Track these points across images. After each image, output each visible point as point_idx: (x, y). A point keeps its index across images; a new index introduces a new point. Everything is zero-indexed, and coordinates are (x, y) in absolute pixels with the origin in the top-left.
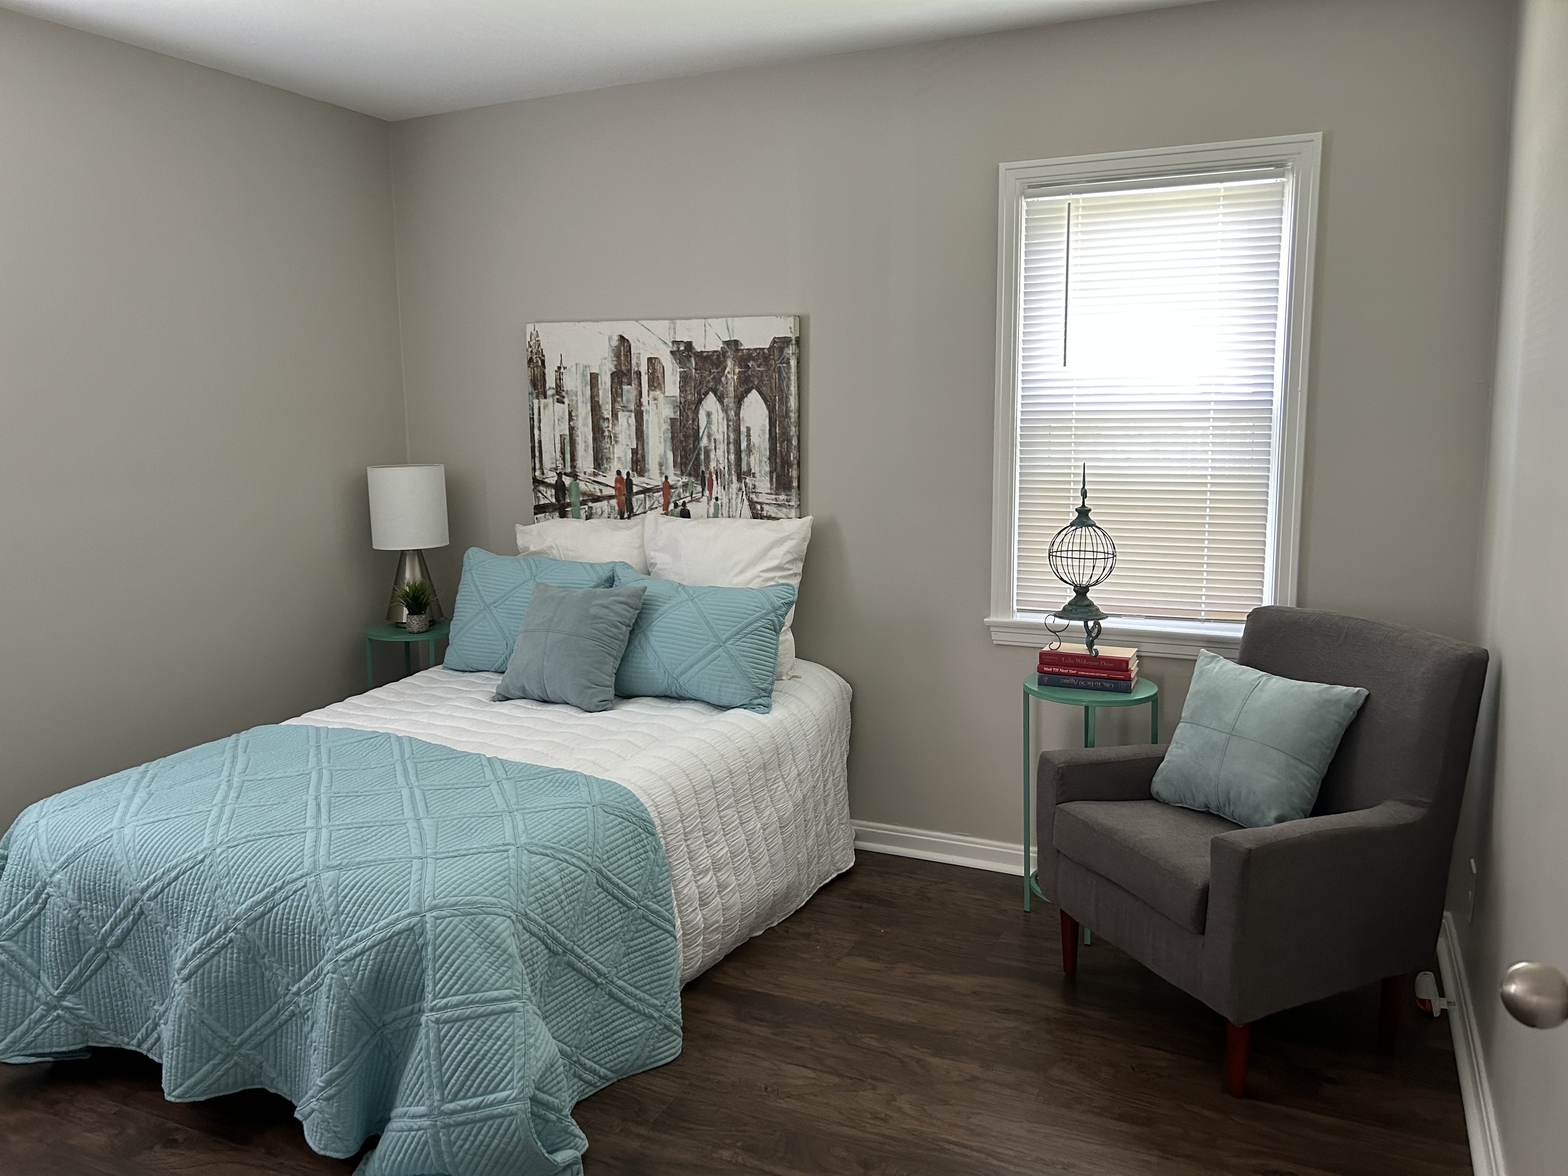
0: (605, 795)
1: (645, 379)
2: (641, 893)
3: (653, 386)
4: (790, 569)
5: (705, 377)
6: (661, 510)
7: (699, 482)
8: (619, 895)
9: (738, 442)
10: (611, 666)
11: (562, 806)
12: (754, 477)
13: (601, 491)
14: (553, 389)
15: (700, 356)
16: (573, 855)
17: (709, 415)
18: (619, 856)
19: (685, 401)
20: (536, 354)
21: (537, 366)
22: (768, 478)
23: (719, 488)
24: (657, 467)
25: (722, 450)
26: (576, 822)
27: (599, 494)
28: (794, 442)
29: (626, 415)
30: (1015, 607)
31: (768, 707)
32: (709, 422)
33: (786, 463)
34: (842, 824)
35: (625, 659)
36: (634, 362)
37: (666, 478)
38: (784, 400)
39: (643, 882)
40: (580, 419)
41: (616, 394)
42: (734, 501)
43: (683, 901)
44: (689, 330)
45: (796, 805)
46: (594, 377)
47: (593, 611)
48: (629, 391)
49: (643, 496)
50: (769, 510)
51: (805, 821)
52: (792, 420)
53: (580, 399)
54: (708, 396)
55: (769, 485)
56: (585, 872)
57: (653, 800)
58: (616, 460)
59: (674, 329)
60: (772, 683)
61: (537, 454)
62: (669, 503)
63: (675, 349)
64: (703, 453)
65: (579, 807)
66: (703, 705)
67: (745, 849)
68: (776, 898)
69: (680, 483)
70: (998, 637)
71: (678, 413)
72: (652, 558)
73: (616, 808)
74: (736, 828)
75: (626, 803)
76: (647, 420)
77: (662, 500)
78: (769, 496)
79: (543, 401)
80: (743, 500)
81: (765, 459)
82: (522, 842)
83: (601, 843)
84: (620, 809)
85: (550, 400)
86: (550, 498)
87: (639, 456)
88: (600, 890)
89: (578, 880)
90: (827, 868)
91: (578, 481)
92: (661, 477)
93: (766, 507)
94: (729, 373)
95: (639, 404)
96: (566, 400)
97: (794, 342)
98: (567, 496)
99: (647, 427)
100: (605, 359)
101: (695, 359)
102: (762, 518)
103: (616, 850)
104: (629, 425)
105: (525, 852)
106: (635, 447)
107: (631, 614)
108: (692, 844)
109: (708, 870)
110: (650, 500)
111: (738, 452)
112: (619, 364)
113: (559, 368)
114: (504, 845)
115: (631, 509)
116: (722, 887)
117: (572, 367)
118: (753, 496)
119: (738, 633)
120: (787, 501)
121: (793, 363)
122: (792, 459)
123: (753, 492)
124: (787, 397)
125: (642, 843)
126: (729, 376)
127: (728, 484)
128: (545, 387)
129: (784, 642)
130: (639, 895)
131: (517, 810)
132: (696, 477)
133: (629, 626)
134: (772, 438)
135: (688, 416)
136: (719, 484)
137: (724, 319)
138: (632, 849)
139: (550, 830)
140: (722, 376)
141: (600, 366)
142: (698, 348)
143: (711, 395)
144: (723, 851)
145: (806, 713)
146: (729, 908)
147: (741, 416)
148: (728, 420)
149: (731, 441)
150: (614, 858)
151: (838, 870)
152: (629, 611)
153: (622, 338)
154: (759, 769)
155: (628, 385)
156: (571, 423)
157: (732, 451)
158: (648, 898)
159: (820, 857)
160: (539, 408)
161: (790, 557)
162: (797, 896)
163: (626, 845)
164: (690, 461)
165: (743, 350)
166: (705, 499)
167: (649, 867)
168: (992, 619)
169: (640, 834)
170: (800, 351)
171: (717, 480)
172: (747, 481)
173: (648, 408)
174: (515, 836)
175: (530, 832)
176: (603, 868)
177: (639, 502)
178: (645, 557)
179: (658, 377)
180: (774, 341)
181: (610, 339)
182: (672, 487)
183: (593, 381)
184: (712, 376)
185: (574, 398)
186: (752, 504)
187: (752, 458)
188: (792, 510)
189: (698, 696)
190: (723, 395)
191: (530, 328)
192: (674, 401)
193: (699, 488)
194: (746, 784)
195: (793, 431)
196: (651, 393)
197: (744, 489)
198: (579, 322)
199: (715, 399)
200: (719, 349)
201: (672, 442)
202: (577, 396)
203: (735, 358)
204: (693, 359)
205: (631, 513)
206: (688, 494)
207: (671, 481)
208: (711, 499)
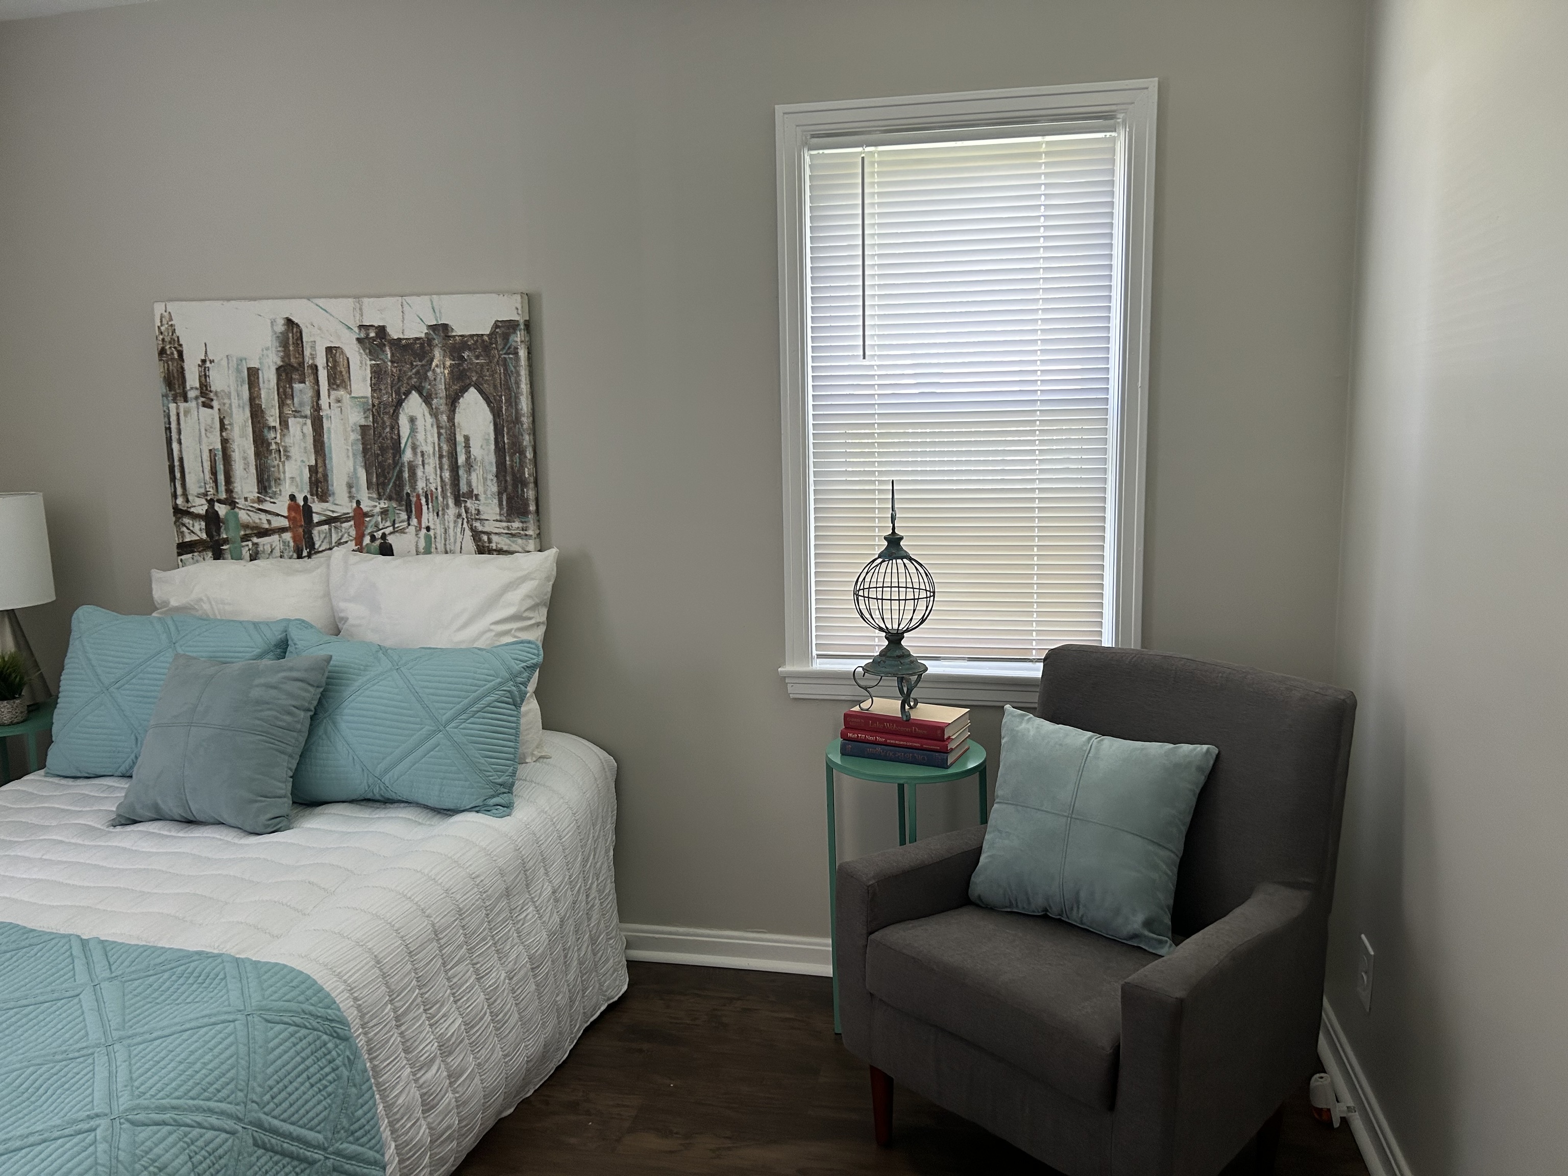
0: (268, 992)
1: (323, 375)
2: (330, 1135)
3: (335, 384)
4: (530, 618)
5: (405, 372)
6: (352, 545)
7: (404, 508)
8: (293, 1148)
9: (453, 455)
10: (284, 768)
11: (193, 1024)
12: (477, 499)
13: (269, 522)
14: (197, 389)
15: (397, 344)
16: (211, 1111)
17: (412, 420)
18: (289, 1089)
19: (380, 403)
20: (170, 343)
21: (173, 359)
22: (496, 501)
23: (431, 514)
24: (345, 489)
25: (432, 466)
26: (216, 1051)
27: (266, 526)
28: (529, 455)
29: (299, 423)
30: (815, 653)
31: (508, 807)
32: (413, 430)
33: (518, 481)
34: (611, 939)
35: (305, 755)
36: (307, 353)
37: (358, 503)
38: (513, 401)
39: (332, 1117)
40: (237, 429)
41: (285, 395)
42: (451, 531)
43: (398, 1116)
44: (381, 311)
45: (551, 934)
46: (253, 375)
47: (256, 693)
48: (302, 391)
49: (326, 527)
50: (499, 542)
51: (564, 950)
52: (525, 426)
53: (235, 402)
54: (410, 396)
55: (497, 510)
56: (233, 1133)
57: (345, 982)
58: (288, 481)
59: (361, 309)
60: (514, 774)
61: (178, 475)
62: (363, 536)
63: (362, 335)
64: (406, 469)
65: (223, 1022)
66: (419, 810)
67: (485, 1013)
68: (531, 1064)
69: (377, 510)
70: (795, 690)
71: (371, 419)
72: (342, 611)
73: (285, 1011)
74: (471, 987)
75: (301, 998)
76: (329, 429)
77: (353, 533)
78: (498, 524)
79: (182, 405)
80: (463, 530)
81: (490, 476)
82: (121, 1108)
83: (260, 1078)
84: (290, 1011)
85: (192, 404)
86: (199, 533)
87: (320, 475)
88: (260, 1152)
89: (220, 1151)
90: (594, 1000)
91: (237, 510)
92: (351, 502)
93: (495, 538)
94: (437, 366)
95: (317, 408)
96: (215, 404)
97: (522, 327)
98: (222, 530)
99: (329, 438)
100: (267, 349)
101: (390, 348)
102: (490, 551)
103: (286, 1081)
104: (304, 435)
105: (126, 1125)
106: (313, 463)
107: (310, 695)
108: (406, 1030)
109: (432, 1061)
110: (337, 533)
111: (454, 468)
112: (286, 355)
113: (204, 361)
114: (90, 1118)
115: (311, 545)
116: (453, 1076)
117: (222, 359)
118: (477, 524)
119: (464, 711)
120: (523, 530)
121: (522, 353)
122: (527, 476)
123: (477, 519)
124: (517, 398)
125: (328, 1057)
126: (438, 370)
127: (443, 510)
128: (184, 387)
129: (527, 713)
130: (326, 1138)
131: (120, 1039)
132: (399, 500)
133: (309, 710)
134: (500, 450)
135: (384, 422)
136: (431, 510)
137: (427, 298)
138: (312, 1070)
139: (172, 1075)
140: (428, 371)
141: (260, 359)
142: (394, 333)
143: (414, 395)
144: (453, 1025)
145: (560, 806)
146: (465, 1103)
147: (456, 421)
148: (439, 427)
149: (444, 454)
150: (284, 1094)
151: (609, 999)
152: (306, 691)
153: (289, 322)
154: (500, 897)
155: (301, 382)
156: (224, 434)
157: (446, 467)
158: (340, 1139)
159: (584, 990)
160: (178, 415)
161: (530, 603)
162: (558, 1049)
163: (302, 1067)
164: (390, 479)
165: (454, 336)
166: (412, 529)
167: (341, 1091)
168: (788, 668)
169: (325, 1044)
170: (531, 341)
171: (427, 504)
172: (469, 504)
173: (329, 412)
174: (111, 1096)
175: (136, 1084)
176: (263, 1117)
177: (322, 536)
178: (332, 608)
179: (341, 372)
180: (497, 325)
181: (273, 322)
182: (366, 515)
183: (252, 378)
184: (414, 371)
185: (226, 401)
186: (476, 535)
187: (473, 475)
188: (530, 541)
189: (410, 799)
190: (431, 395)
191: (159, 309)
192: (364, 403)
193: (404, 516)
194: (482, 924)
195: (527, 440)
196: (332, 392)
197: (464, 515)
198: (229, 300)
199: (419, 400)
200: (423, 335)
201: (364, 457)
202: (230, 398)
203: (444, 347)
204: (387, 349)
205: (313, 551)
206: (388, 524)
207: (365, 507)
208: (420, 530)
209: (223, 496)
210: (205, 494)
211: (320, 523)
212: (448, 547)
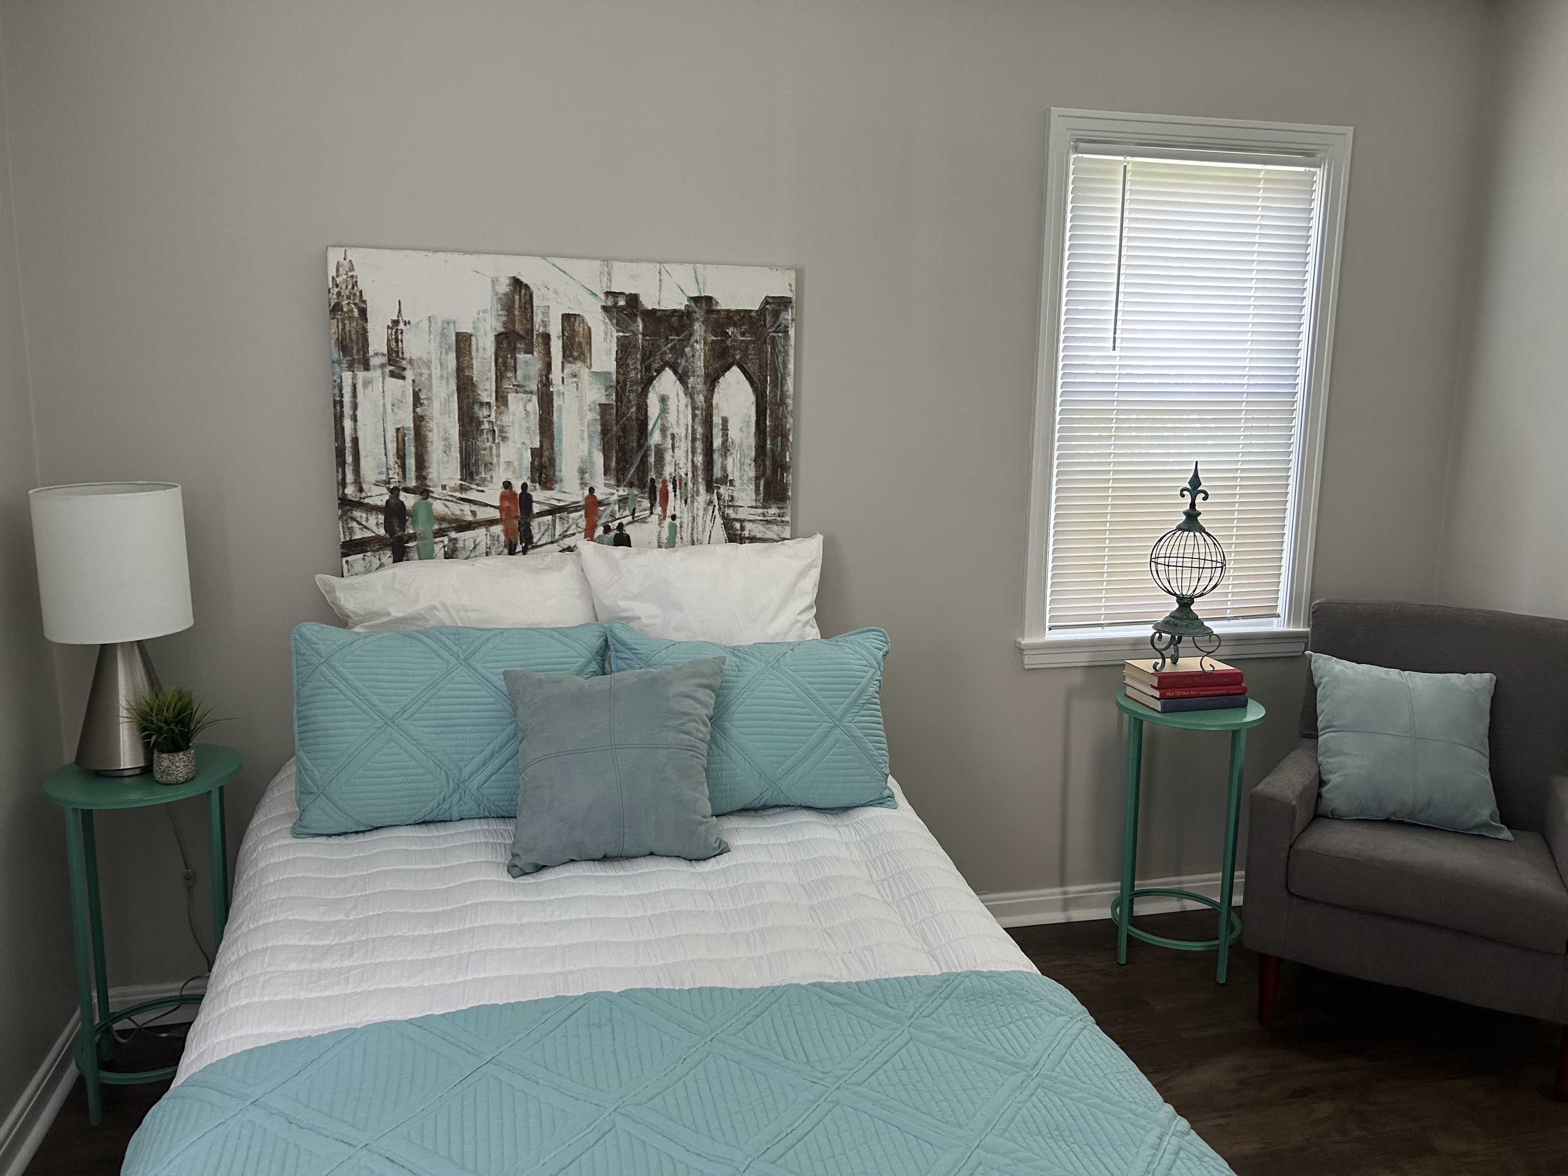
1: (556, 346)
3: (571, 355)
5: (658, 346)
6: (583, 537)
7: (647, 495)
9: (708, 439)
12: (732, 484)
13: (474, 513)
14: (383, 355)
15: (651, 315)
17: (663, 400)
19: (625, 380)
20: (348, 297)
21: (351, 318)
22: (752, 487)
23: (678, 502)
24: (576, 474)
25: (683, 449)
27: (470, 518)
28: (790, 438)
29: (521, 399)
30: (1048, 624)
33: (779, 466)
36: (538, 319)
38: (779, 383)
40: (436, 404)
41: (504, 367)
42: (700, 520)
44: (634, 277)
46: (463, 343)
48: (529, 362)
49: (550, 518)
50: (751, 529)
52: (790, 408)
53: (436, 371)
54: (663, 373)
55: (754, 496)
58: (502, 466)
59: (609, 274)
61: (349, 459)
62: (596, 526)
63: (610, 303)
64: (653, 453)
69: (615, 497)
70: (1030, 661)
71: (614, 397)
76: (560, 408)
77: (583, 523)
78: (753, 511)
79: (361, 375)
80: (714, 518)
81: (748, 461)
85: (376, 374)
86: (375, 529)
87: (545, 459)
92: (583, 489)
93: (748, 526)
94: (696, 341)
95: (546, 382)
96: (409, 374)
97: (794, 304)
98: (408, 524)
99: (559, 417)
100: (485, 312)
101: (643, 320)
102: (742, 540)
104: (527, 413)
106: (537, 445)
110: (563, 524)
111: (709, 452)
112: (510, 321)
113: (396, 322)
115: (528, 538)
117: (422, 321)
118: (730, 512)
120: (779, 516)
121: (793, 332)
122: (787, 460)
123: (729, 506)
124: (783, 378)
126: (697, 346)
127: (692, 496)
128: (365, 353)
132: (642, 486)
134: (760, 433)
135: (630, 402)
136: (678, 497)
137: (691, 266)
140: (686, 346)
141: (474, 322)
142: (648, 303)
143: (668, 373)
147: (714, 402)
148: (694, 408)
149: (698, 436)
152: (709, 697)
153: (517, 283)
155: (527, 352)
156: (418, 410)
157: (699, 451)
160: (354, 386)
164: (631, 466)
165: (719, 311)
166: (655, 518)
168: (1026, 641)
171: (675, 491)
172: (722, 491)
173: (561, 388)
177: (543, 528)
179: (580, 343)
180: (767, 301)
181: (495, 281)
182: (601, 503)
183: (462, 345)
184: (669, 346)
185: (425, 371)
186: (728, 523)
187: (730, 460)
188: (786, 528)
190: (687, 372)
191: (335, 256)
192: (606, 379)
193: (646, 504)
195: (790, 423)
196: (567, 365)
197: (716, 502)
198: (436, 251)
199: (674, 378)
200: (682, 308)
201: (603, 439)
202: (429, 368)
203: (706, 322)
204: (639, 320)
205: (529, 544)
206: (627, 513)
207: (599, 495)
208: (664, 518)
209: (412, 483)
210: (388, 482)
211: (541, 514)
212: (695, 536)
